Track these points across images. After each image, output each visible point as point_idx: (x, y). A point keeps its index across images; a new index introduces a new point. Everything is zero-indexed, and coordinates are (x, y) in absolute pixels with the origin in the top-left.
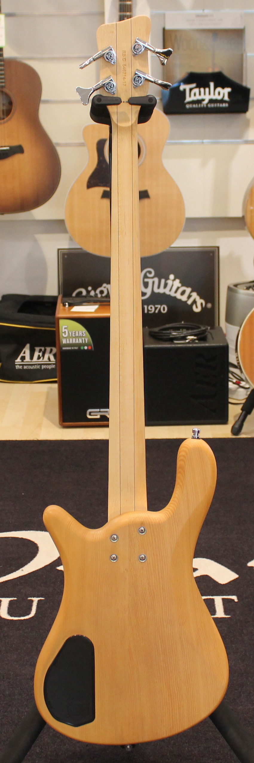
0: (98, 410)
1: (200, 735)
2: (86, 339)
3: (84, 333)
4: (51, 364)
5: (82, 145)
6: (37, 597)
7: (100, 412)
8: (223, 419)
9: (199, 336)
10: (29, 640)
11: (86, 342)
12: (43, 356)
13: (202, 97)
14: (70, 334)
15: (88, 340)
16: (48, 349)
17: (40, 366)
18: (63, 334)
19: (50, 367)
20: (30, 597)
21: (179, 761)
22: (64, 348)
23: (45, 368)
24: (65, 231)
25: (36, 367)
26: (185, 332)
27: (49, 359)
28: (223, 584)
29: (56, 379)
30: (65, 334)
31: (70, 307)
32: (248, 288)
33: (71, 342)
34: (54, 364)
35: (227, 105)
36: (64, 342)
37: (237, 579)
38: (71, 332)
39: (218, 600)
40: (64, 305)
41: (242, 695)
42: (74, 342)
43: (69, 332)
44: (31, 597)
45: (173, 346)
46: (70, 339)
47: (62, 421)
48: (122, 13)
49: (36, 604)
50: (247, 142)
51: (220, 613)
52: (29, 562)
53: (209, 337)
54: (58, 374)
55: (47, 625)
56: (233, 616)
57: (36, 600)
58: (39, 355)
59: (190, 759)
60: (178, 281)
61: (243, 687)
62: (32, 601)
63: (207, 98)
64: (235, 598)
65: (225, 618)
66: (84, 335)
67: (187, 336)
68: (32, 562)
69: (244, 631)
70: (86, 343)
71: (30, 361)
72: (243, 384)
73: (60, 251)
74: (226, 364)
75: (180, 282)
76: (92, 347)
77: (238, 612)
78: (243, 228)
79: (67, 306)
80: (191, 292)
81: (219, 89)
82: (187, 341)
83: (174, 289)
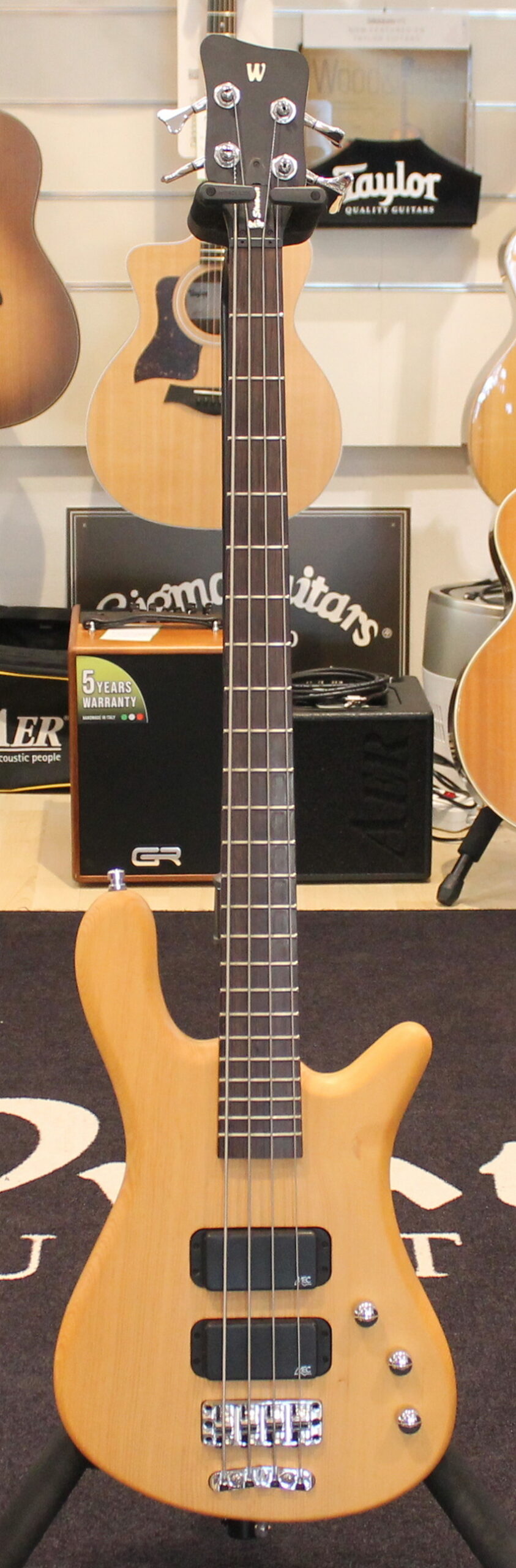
0: (156, 849)
1: (393, 1514)
2: (132, 698)
3: (129, 685)
4: (51, 753)
5: (125, 288)
6: (41, 1233)
7: (159, 853)
8: (419, 872)
9: (372, 696)
10: (27, 1321)
11: (134, 706)
12: (36, 734)
13: (380, 191)
14: (100, 686)
15: (136, 701)
16: (46, 721)
17: (28, 756)
18: (85, 688)
19: (49, 759)
20: (24, 1234)
21: (350, 1565)
22: (84, 718)
23: (40, 760)
24: (85, 470)
25: (21, 758)
26: (340, 686)
27: (48, 741)
28: (431, 1210)
29: (69, 785)
30: (89, 688)
31: (99, 632)
32: (472, 597)
33: (101, 704)
34: (57, 753)
35: (432, 210)
36: (86, 703)
37: (458, 1199)
38: (101, 683)
39: (421, 1242)
40: (86, 627)
41: (477, 1433)
42: (107, 704)
43: (98, 683)
44: (28, 1234)
45: (317, 715)
46: (99, 699)
47: (79, 873)
48: (215, 13)
49: (39, 1248)
50: (472, 289)
51: (426, 1268)
52: (21, 1162)
53: (392, 697)
54: (72, 773)
55: (63, 1291)
56: (454, 1274)
57: (38, 1240)
58: (27, 734)
59: (373, 1561)
60: (321, 580)
61: (478, 1418)
62: (30, 1242)
63: (390, 194)
64: (455, 1238)
65: (437, 1278)
66: (128, 689)
67: (346, 695)
68: (26, 1163)
69: (478, 1306)
70: (133, 708)
71: (8, 745)
72: (460, 798)
73: (72, 513)
74: (428, 755)
75: (326, 584)
76: (144, 716)
77: (463, 1267)
78: (463, 472)
79: (92, 629)
80: (350, 604)
81: (415, 176)
82: (346, 705)
83: (314, 596)
